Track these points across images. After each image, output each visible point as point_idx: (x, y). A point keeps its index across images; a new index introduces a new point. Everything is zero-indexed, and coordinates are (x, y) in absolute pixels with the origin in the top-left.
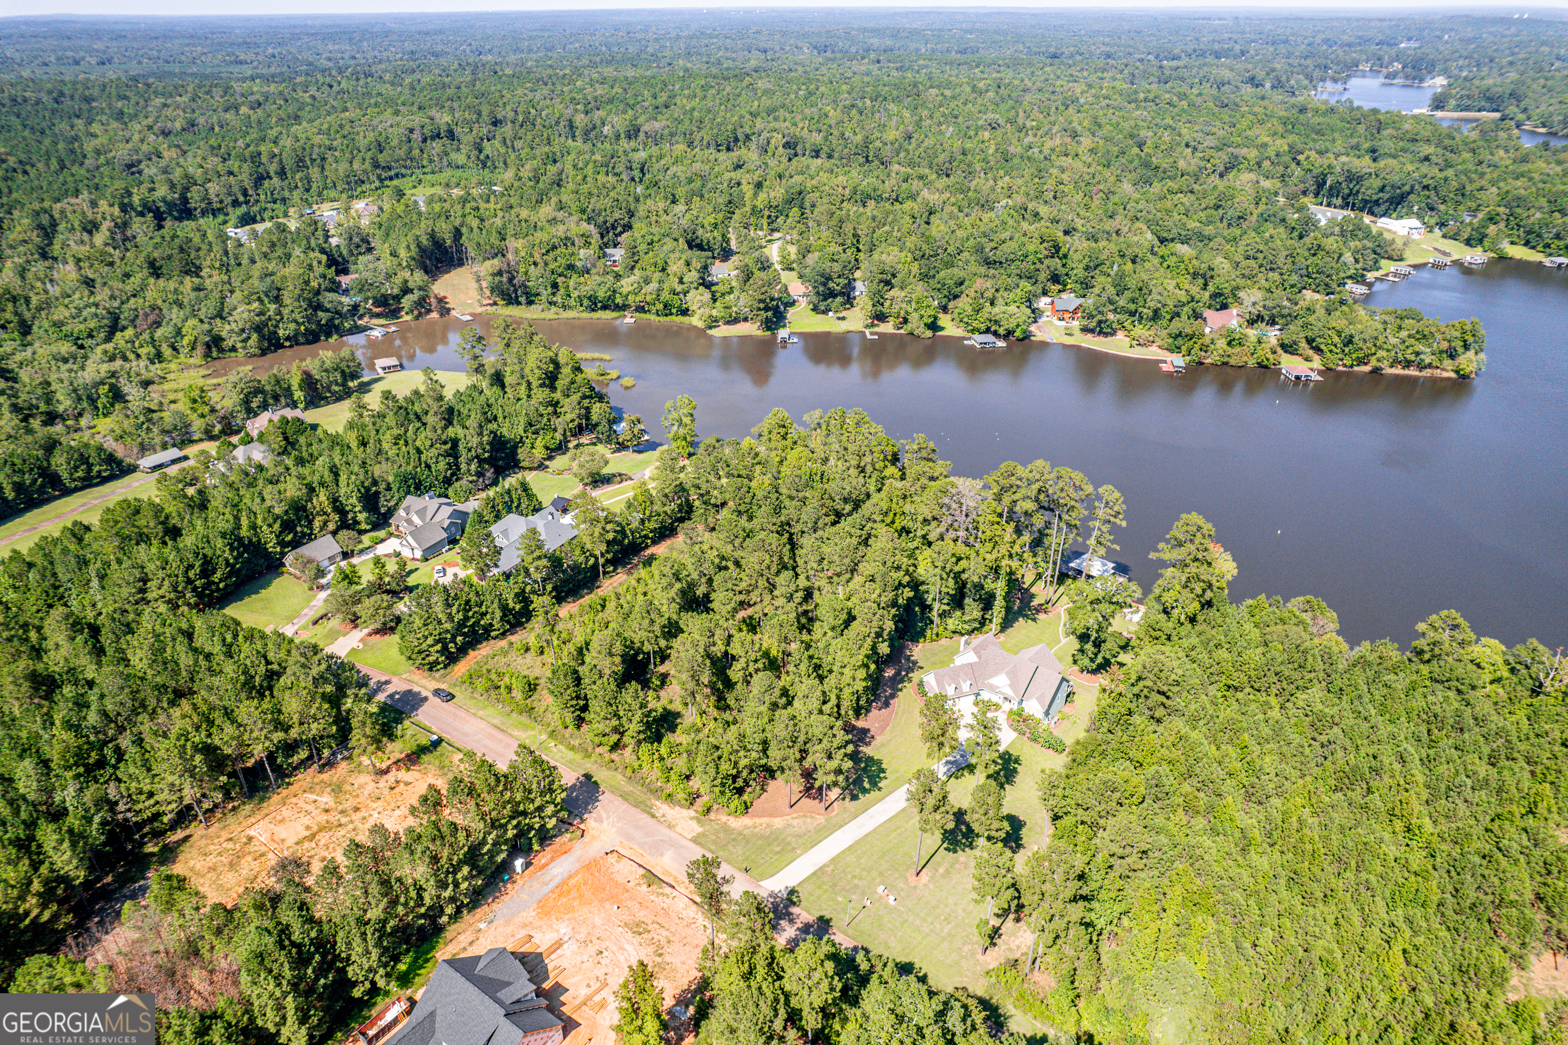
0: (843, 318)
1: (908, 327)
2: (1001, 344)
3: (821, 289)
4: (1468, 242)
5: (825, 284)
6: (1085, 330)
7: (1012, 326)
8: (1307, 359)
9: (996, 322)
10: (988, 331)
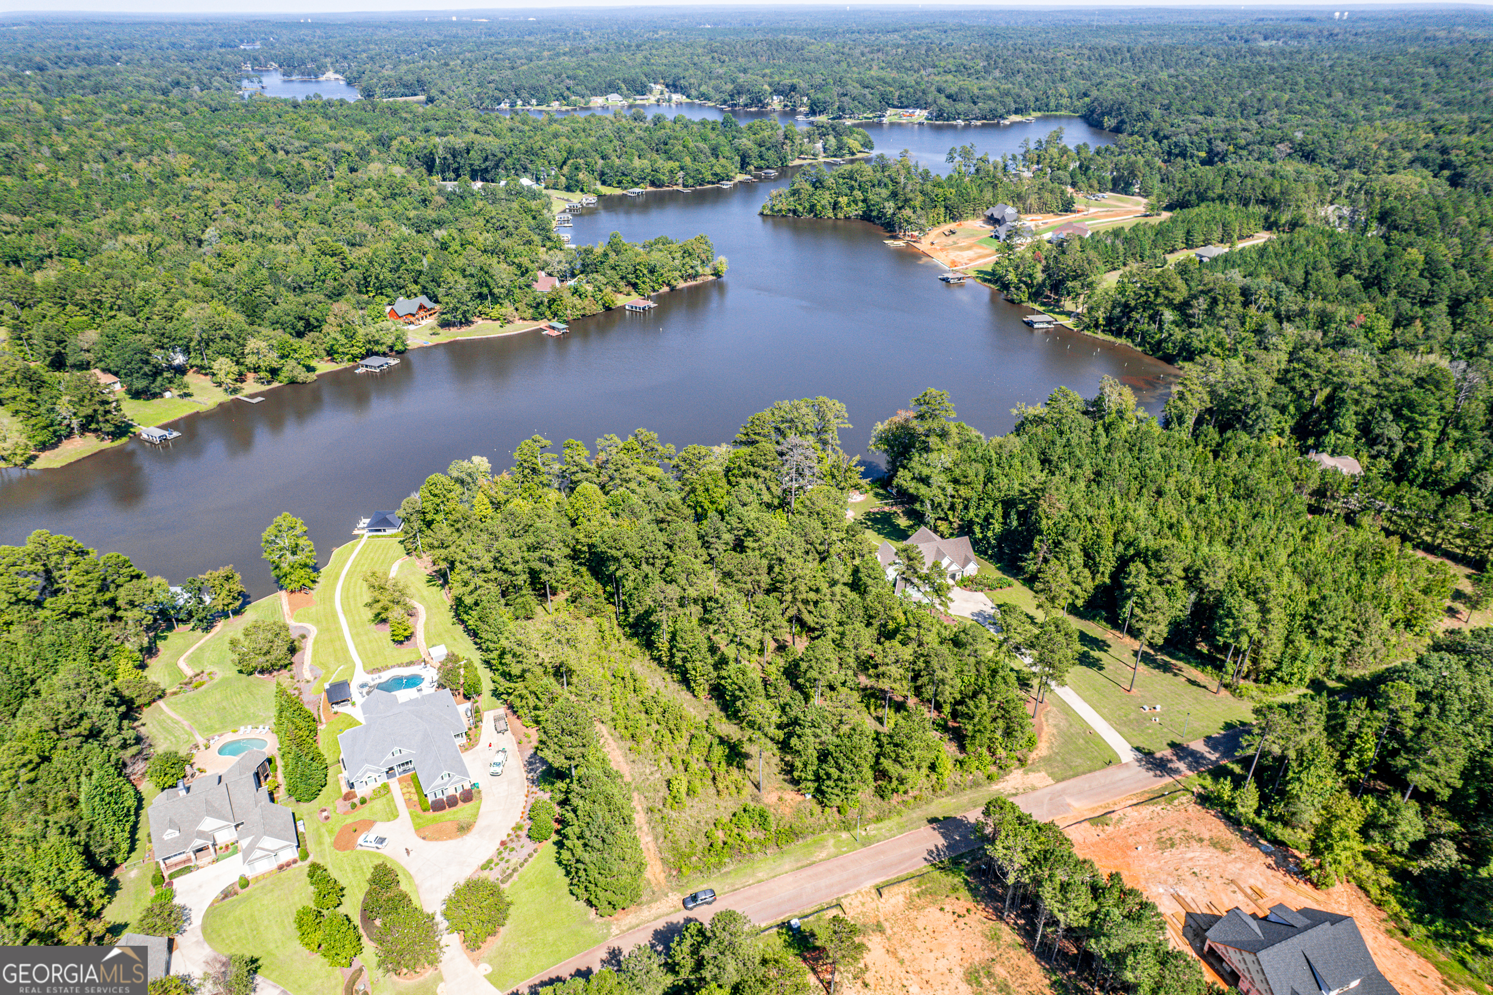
0: (187, 395)
1: (284, 376)
2: (393, 362)
3: (147, 369)
4: (568, 189)
5: (147, 362)
6: (445, 324)
7: (389, 343)
8: (628, 294)
9: (377, 342)
10: (370, 353)
